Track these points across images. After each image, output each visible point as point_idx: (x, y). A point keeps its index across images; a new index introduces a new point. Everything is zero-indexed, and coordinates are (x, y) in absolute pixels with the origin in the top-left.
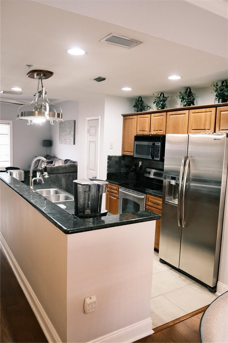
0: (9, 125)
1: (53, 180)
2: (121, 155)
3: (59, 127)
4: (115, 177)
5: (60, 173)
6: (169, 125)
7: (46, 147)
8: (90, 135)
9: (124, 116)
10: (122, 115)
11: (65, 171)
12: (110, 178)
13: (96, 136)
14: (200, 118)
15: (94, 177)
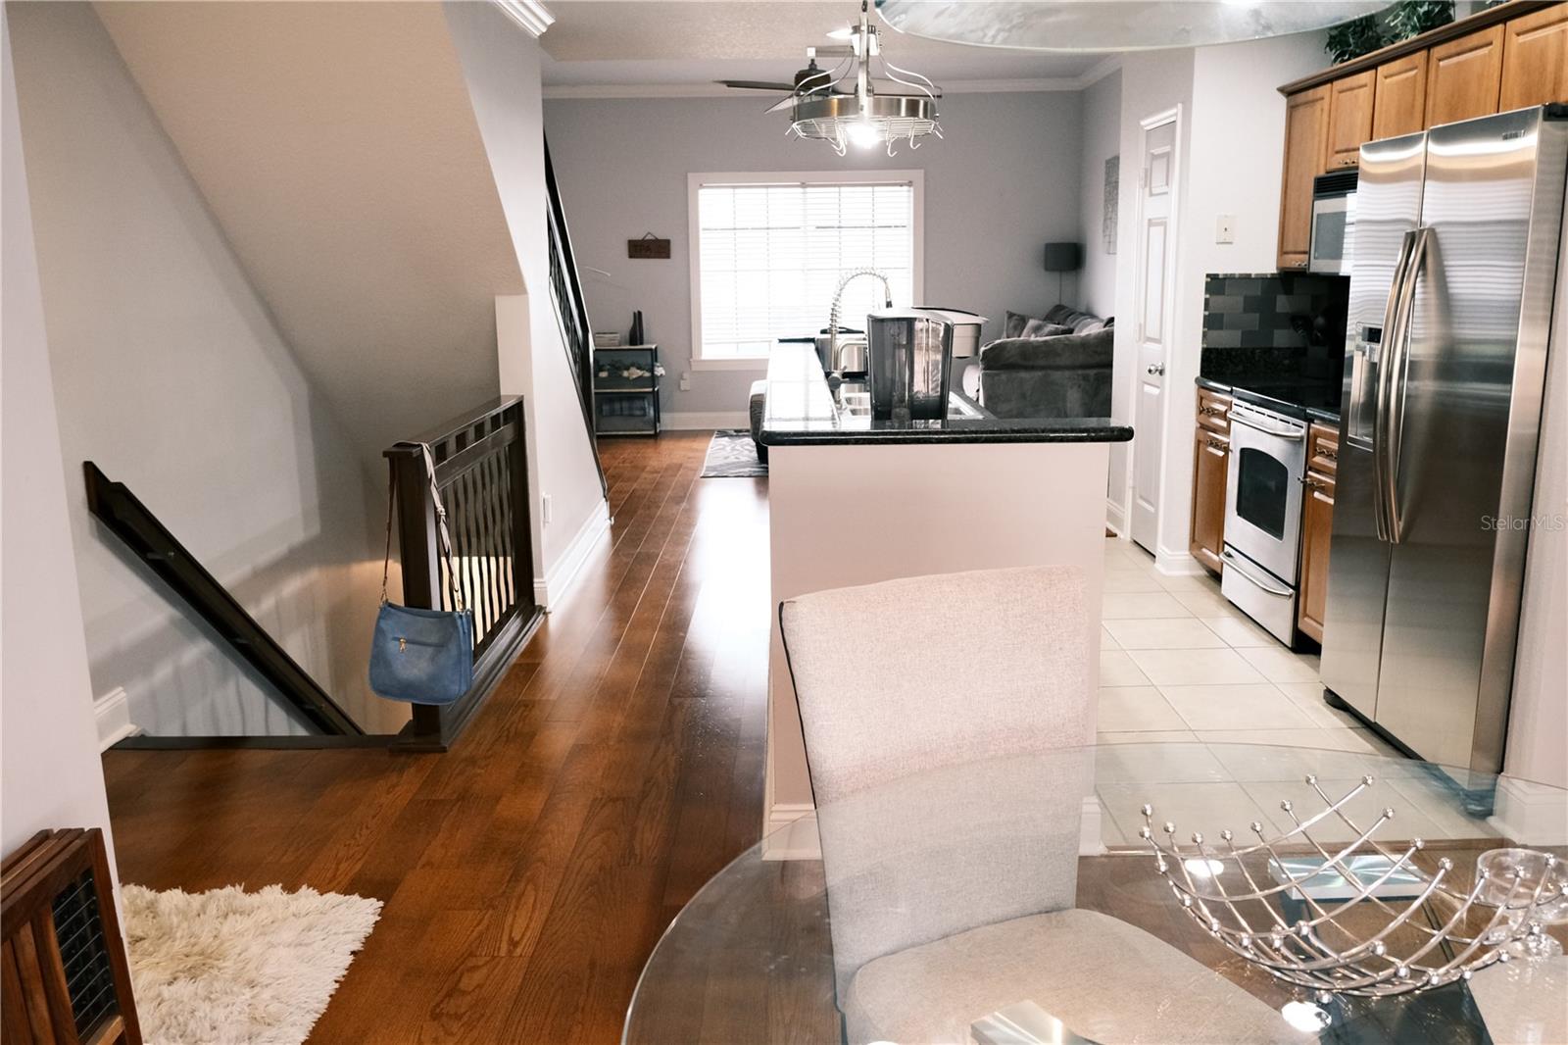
0: (912, 189)
1: (1029, 393)
2: (1275, 271)
3: (1104, 183)
4: (1240, 368)
5: (1058, 368)
6: (1434, 105)
7: (1057, 275)
8: (1151, 195)
9: (1290, 92)
10: (1281, 90)
11: (1081, 359)
12: (1213, 370)
13: (1166, 193)
14: (1543, 54)
15: (1152, 368)
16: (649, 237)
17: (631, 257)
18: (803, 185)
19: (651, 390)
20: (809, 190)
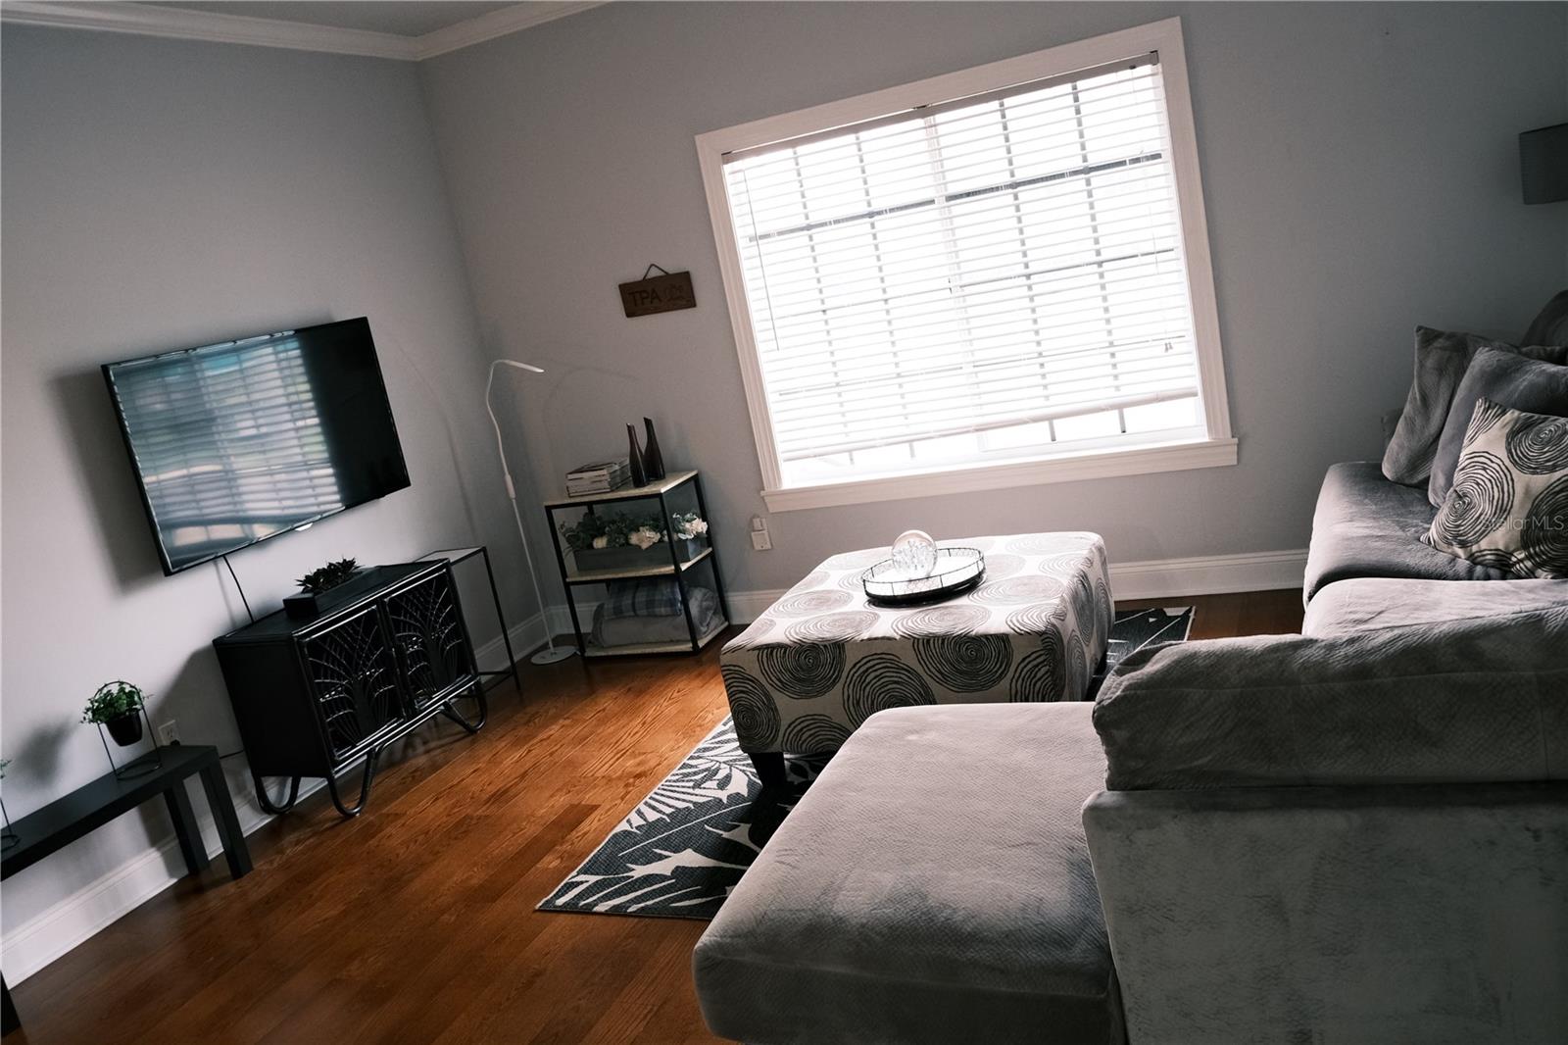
0: (1160, 66)
16: (654, 273)
17: (630, 314)
18: (923, 111)
19: (670, 569)
20: (940, 117)
